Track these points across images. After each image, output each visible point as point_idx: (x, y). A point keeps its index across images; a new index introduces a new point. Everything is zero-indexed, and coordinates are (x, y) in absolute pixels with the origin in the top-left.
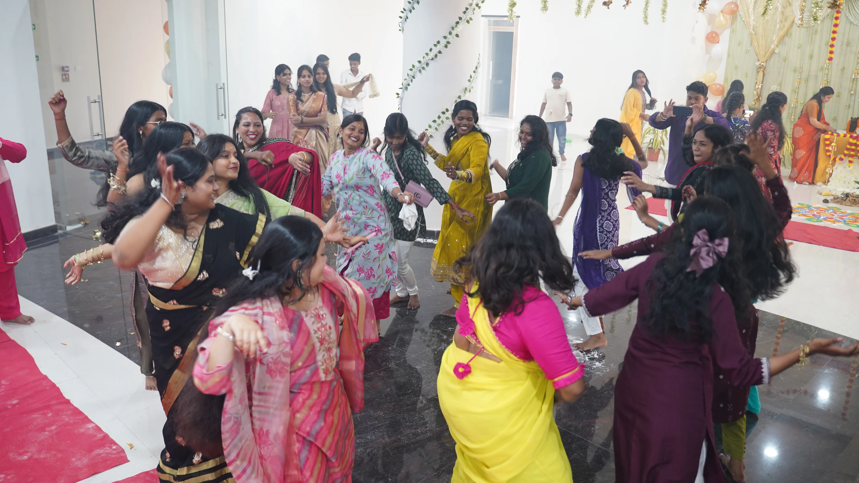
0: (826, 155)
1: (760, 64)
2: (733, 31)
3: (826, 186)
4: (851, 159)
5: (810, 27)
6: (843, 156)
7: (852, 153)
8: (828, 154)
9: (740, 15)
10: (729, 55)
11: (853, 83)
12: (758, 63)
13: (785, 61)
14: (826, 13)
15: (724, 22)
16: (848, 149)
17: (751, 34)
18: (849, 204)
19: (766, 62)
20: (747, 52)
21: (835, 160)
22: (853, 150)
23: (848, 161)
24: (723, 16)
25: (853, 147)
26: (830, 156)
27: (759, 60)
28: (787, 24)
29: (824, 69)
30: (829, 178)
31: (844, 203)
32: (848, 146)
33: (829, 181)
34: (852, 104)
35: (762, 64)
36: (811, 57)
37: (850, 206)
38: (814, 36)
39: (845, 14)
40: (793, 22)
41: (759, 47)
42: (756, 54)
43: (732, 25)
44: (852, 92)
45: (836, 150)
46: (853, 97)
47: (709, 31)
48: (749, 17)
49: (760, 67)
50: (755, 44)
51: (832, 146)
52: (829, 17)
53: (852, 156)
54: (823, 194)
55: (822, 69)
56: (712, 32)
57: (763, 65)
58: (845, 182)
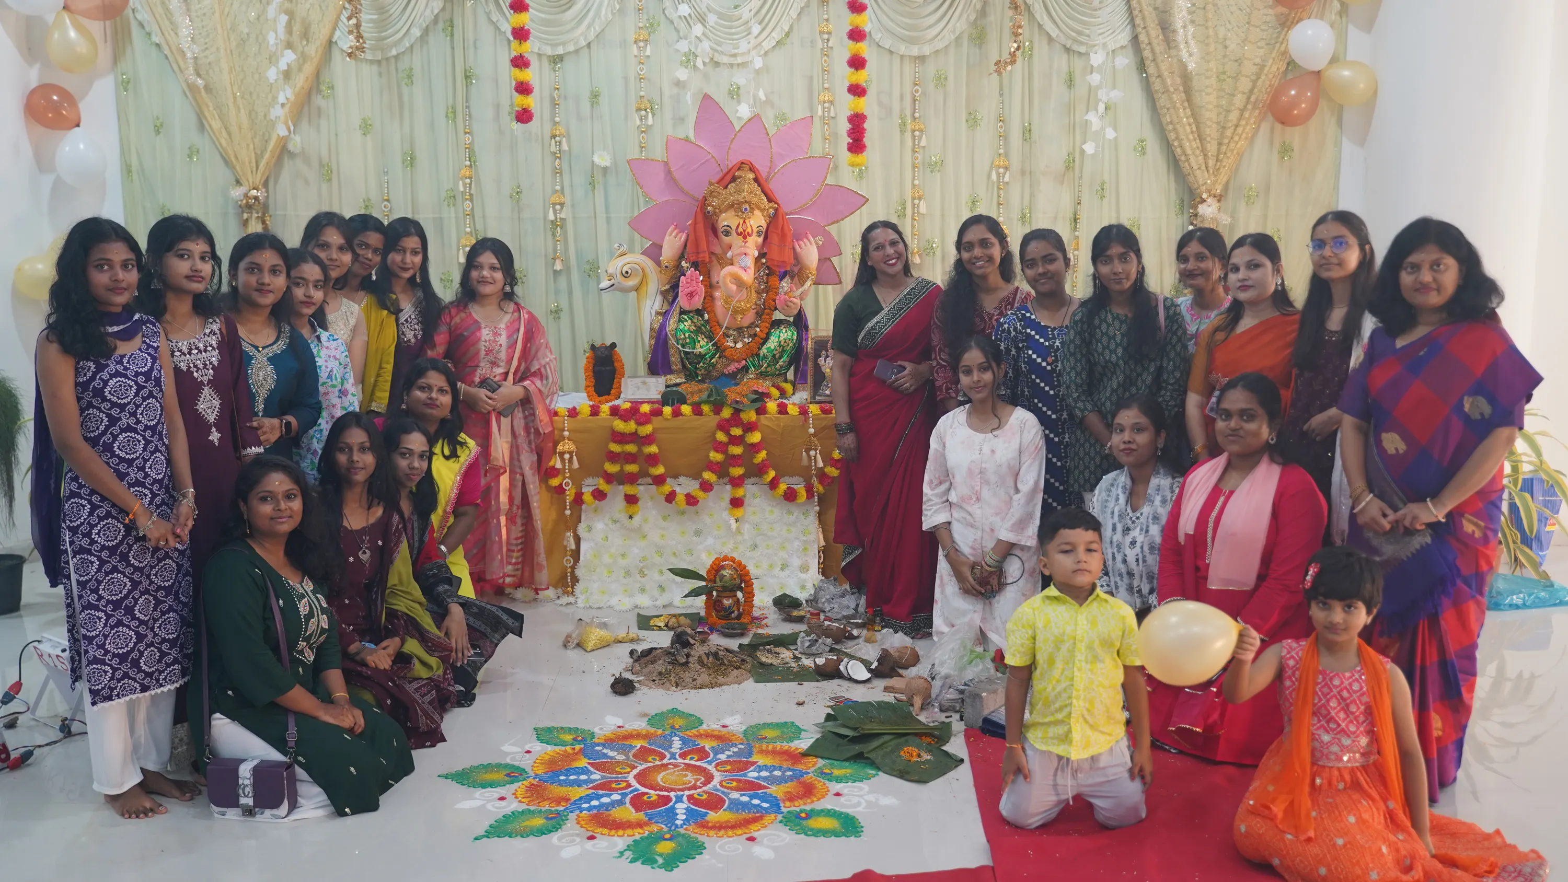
0: (549, 488)
1: (246, 196)
2: (125, 85)
3: (571, 599)
4: (629, 489)
5: (387, 59)
6: (603, 486)
7: (632, 468)
8: (555, 482)
9: (141, 25)
10: (127, 170)
11: (554, 235)
12: (237, 193)
13: (330, 180)
14: (428, 12)
15: (83, 48)
16: (613, 457)
17: (192, 88)
18: (704, 678)
19: (266, 184)
20: (192, 152)
21: (578, 500)
22: (631, 458)
23: (621, 498)
24: (79, 28)
25: (631, 448)
26: (560, 490)
27: (238, 182)
28: (314, 50)
29: (459, 198)
30: (573, 568)
31: (687, 676)
32: (615, 448)
33: (575, 580)
34: (564, 304)
35: (254, 192)
36: (410, 161)
37: (712, 686)
38: (405, 90)
39: (488, 14)
40: (330, 43)
41: (229, 134)
42: (227, 162)
43: (116, 60)
44: (558, 266)
45: (576, 465)
46: (563, 282)
47: (34, 84)
48: (175, 28)
49: (249, 207)
50: (216, 124)
51: (562, 454)
52: (441, 25)
53: (632, 479)
54: (590, 646)
55: (452, 198)
56: (45, 89)
57: (256, 198)
58: (628, 573)
